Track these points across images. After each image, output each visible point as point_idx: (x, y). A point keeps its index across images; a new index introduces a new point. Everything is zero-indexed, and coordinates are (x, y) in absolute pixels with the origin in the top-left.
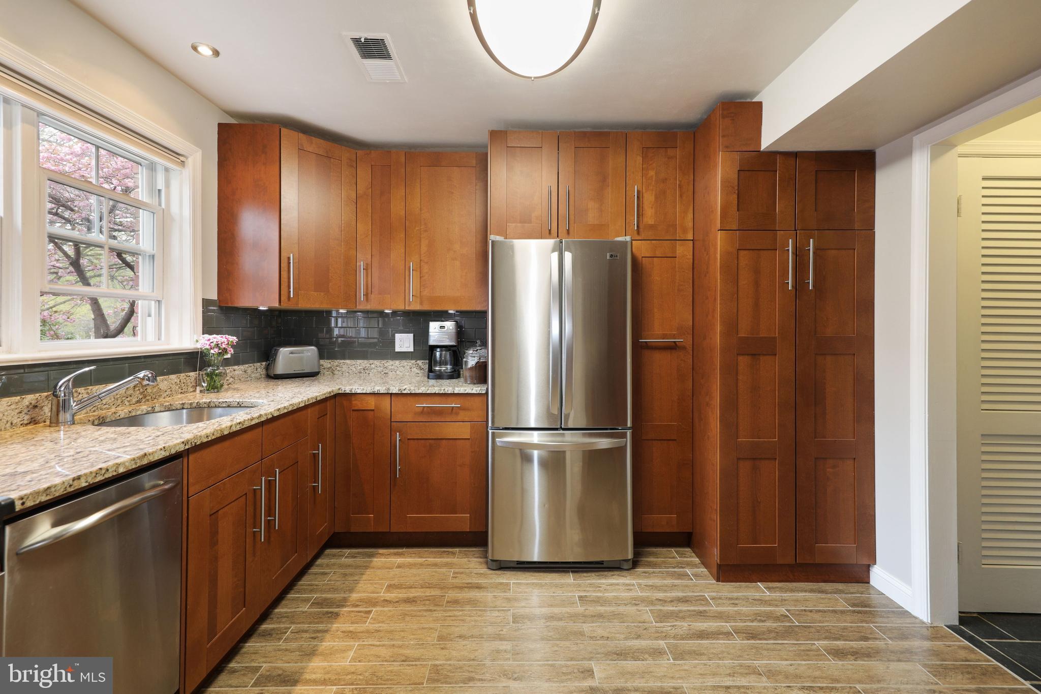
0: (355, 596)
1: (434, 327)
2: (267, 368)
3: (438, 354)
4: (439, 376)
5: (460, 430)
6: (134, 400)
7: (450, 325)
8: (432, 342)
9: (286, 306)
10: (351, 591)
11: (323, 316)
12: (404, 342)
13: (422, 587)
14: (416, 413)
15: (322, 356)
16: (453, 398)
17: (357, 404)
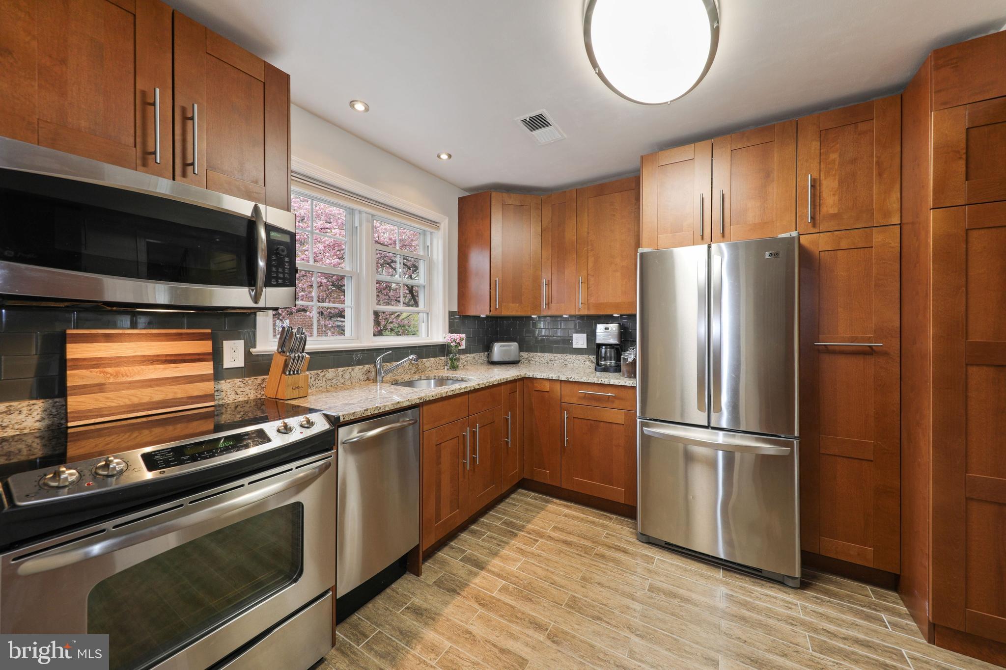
0: (530, 526)
1: (600, 328)
2: (489, 356)
3: (603, 351)
4: (605, 369)
5: (616, 416)
6: (413, 372)
7: (614, 327)
8: (598, 341)
9: (494, 314)
10: (528, 522)
11: (525, 320)
12: (579, 340)
13: (579, 536)
14: (580, 398)
15: (521, 349)
16: (609, 389)
17: (538, 386)
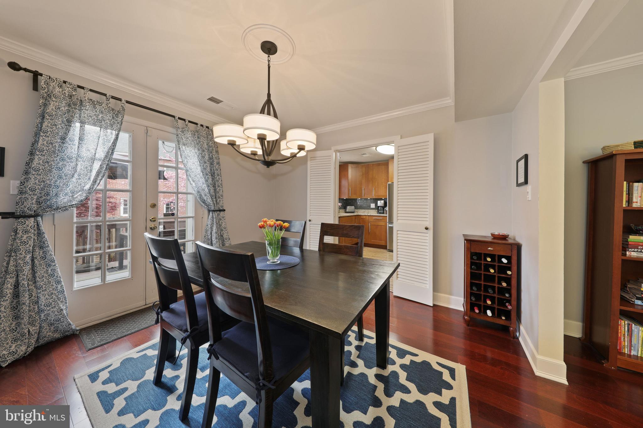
1: (379, 202)
2: (345, 211)
3: (380, 208)
4: (380, 213)
5: (382, 223)
7: (383, 202)
8: (378, 205)
9: (349, 198)
11: (355, 200)
12: (373, 206)
14: (374, 220)
15: (355, 209)
16: (381, 217)
17: (362, 217)
